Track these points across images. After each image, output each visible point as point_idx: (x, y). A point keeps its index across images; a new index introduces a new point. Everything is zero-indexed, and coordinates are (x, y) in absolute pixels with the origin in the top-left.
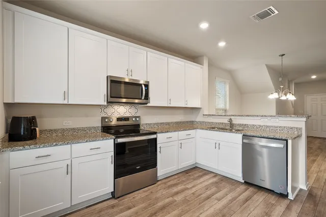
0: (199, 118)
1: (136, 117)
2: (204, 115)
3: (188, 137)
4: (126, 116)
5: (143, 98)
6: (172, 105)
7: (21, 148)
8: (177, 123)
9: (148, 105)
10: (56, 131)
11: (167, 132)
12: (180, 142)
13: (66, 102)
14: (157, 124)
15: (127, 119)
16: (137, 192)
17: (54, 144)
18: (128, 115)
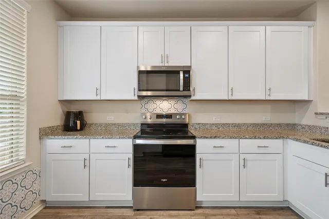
0: (308, 119)
1: (181, 114)
2: (316, 114)
3: (262, 150)
4: (170, 112)
5: (181, 89)
6: (236, 96)
7: (53, 137)
8: (255, 125)
9: (193, 98)
10: (101, 125)
11: (215, 137)
12: (242, 156)
13: (98, 98)
14: (217, 125)
15: (169, 116)
16: (162, 212)
17: (75, 137)
18: (173, 111)
